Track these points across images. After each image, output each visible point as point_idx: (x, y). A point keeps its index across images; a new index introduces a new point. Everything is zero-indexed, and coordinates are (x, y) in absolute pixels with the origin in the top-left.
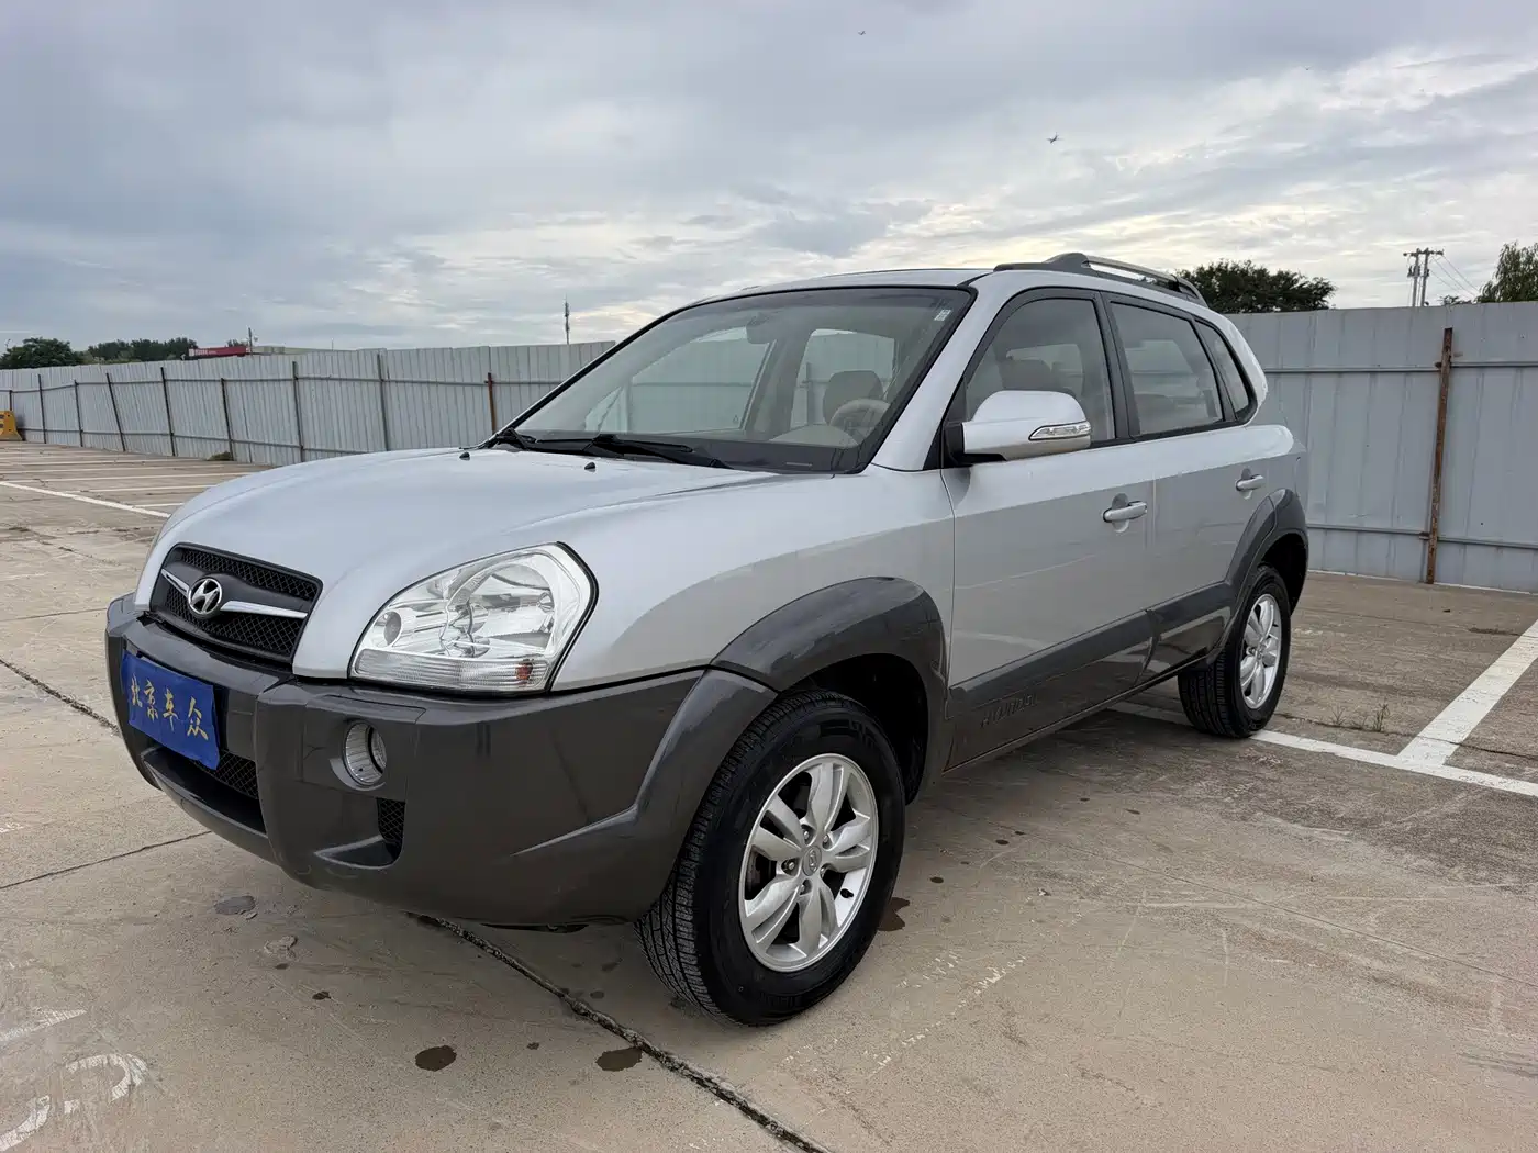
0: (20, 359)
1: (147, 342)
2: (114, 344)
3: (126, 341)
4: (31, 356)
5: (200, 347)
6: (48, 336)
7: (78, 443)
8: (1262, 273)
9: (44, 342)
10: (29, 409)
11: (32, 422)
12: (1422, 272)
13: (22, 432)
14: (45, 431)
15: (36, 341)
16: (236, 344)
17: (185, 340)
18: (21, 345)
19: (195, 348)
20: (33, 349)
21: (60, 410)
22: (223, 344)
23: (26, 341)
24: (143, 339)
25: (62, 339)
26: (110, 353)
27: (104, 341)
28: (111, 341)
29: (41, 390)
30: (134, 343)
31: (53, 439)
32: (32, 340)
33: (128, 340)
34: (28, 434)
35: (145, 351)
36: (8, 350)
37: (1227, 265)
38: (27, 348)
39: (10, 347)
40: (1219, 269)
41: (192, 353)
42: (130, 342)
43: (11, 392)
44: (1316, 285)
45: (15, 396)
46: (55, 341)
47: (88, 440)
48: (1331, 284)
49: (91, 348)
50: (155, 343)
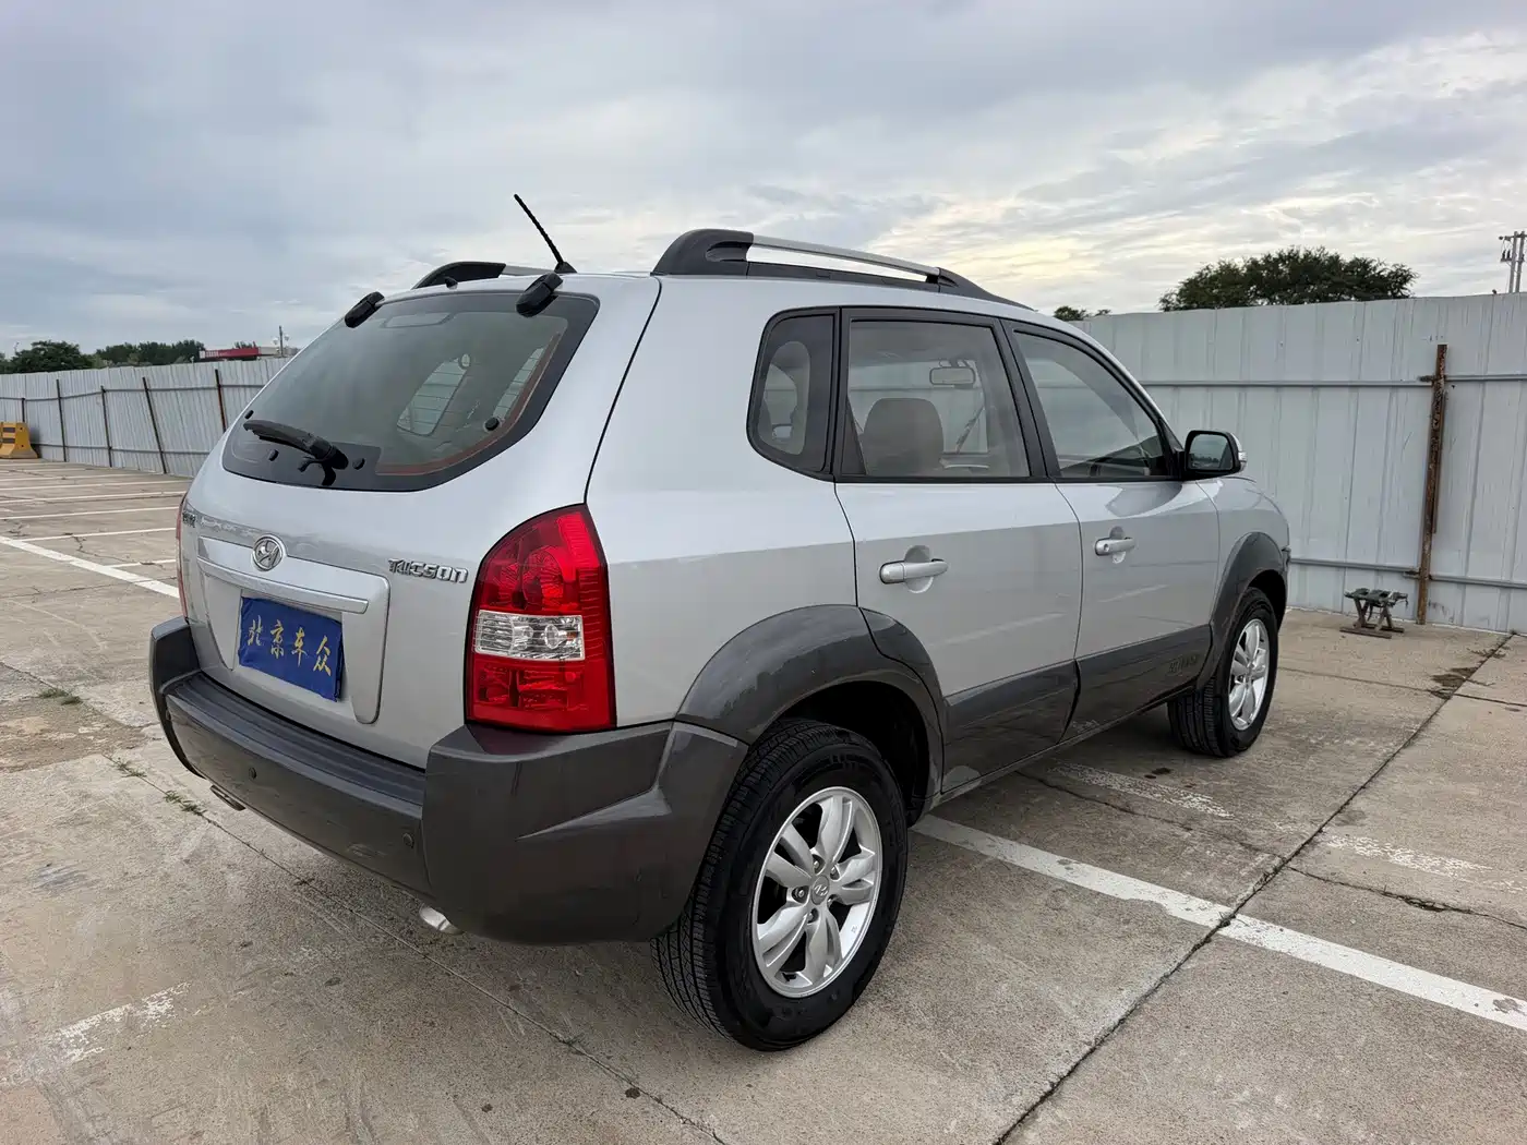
0: (29, 363)
1: (154, 344)
2: (122, 346)
3: (133, 344)
4: (41, 359)
5: (208, 349)
6: (57, 340)
7: (107, 464)
8: (1335, 260)
9: (53, 344)
10: (45, 421)
11: (50, 436)
12: (1517, 258)
13: (37, 446)
14: (64, 446)
15: (44, 344)
16: (244, 346)
17: (192, 342)
18: (30, 348)
19: (203, 349)
20: (42, 352)
21: (84, 422)
22: (230, 346)
23: (35, 344)
24: (150, 342)
25: (70, 342)
26: (118, 356)
27: (112, 344)
28: (118, 344)
29: (60, 398)
30: (142, 346)
31: (74, 456)
32: (40, 343)
33: (135, 343)
34: (45, 451)
35: (154, 355)
36: (17, 354)
37: (1298, 252)
38: (35, 351)
39: (19, 351)
40: (1289, 257)
41: (202, 355)
42: (138, 344)
43: (23, 399)
44: (1397, 272)
45: (29, 406)
46: (64, 343)
47: (119, 459)
48: (1412, 271)
49: (99, 352)
50: (163, 346)
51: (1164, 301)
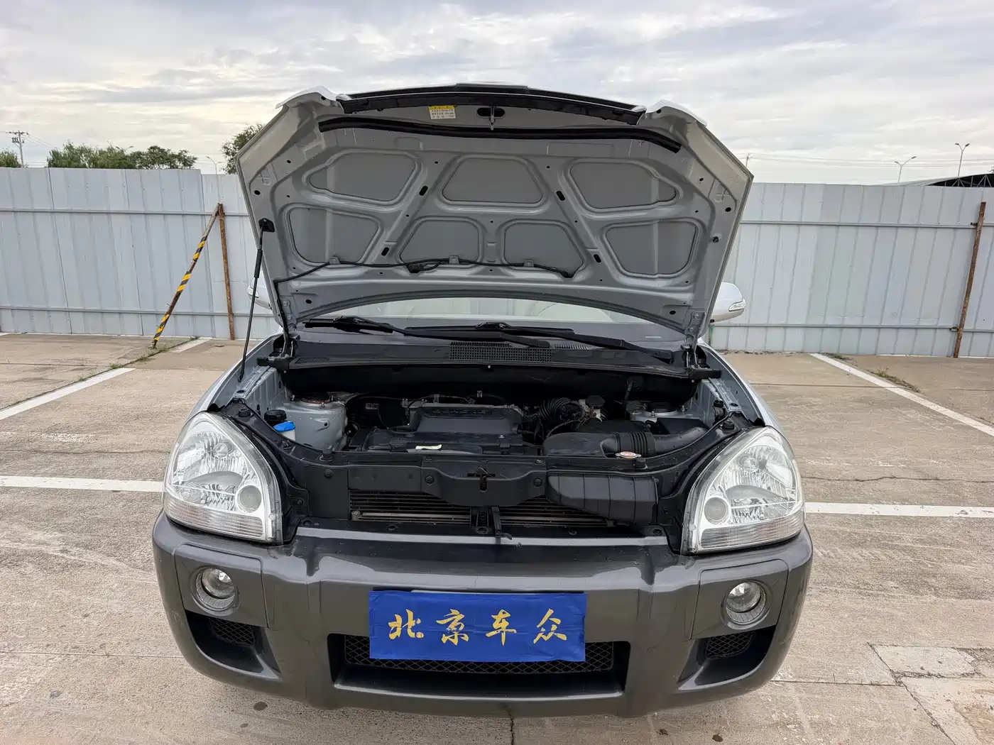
51: (225, 148)
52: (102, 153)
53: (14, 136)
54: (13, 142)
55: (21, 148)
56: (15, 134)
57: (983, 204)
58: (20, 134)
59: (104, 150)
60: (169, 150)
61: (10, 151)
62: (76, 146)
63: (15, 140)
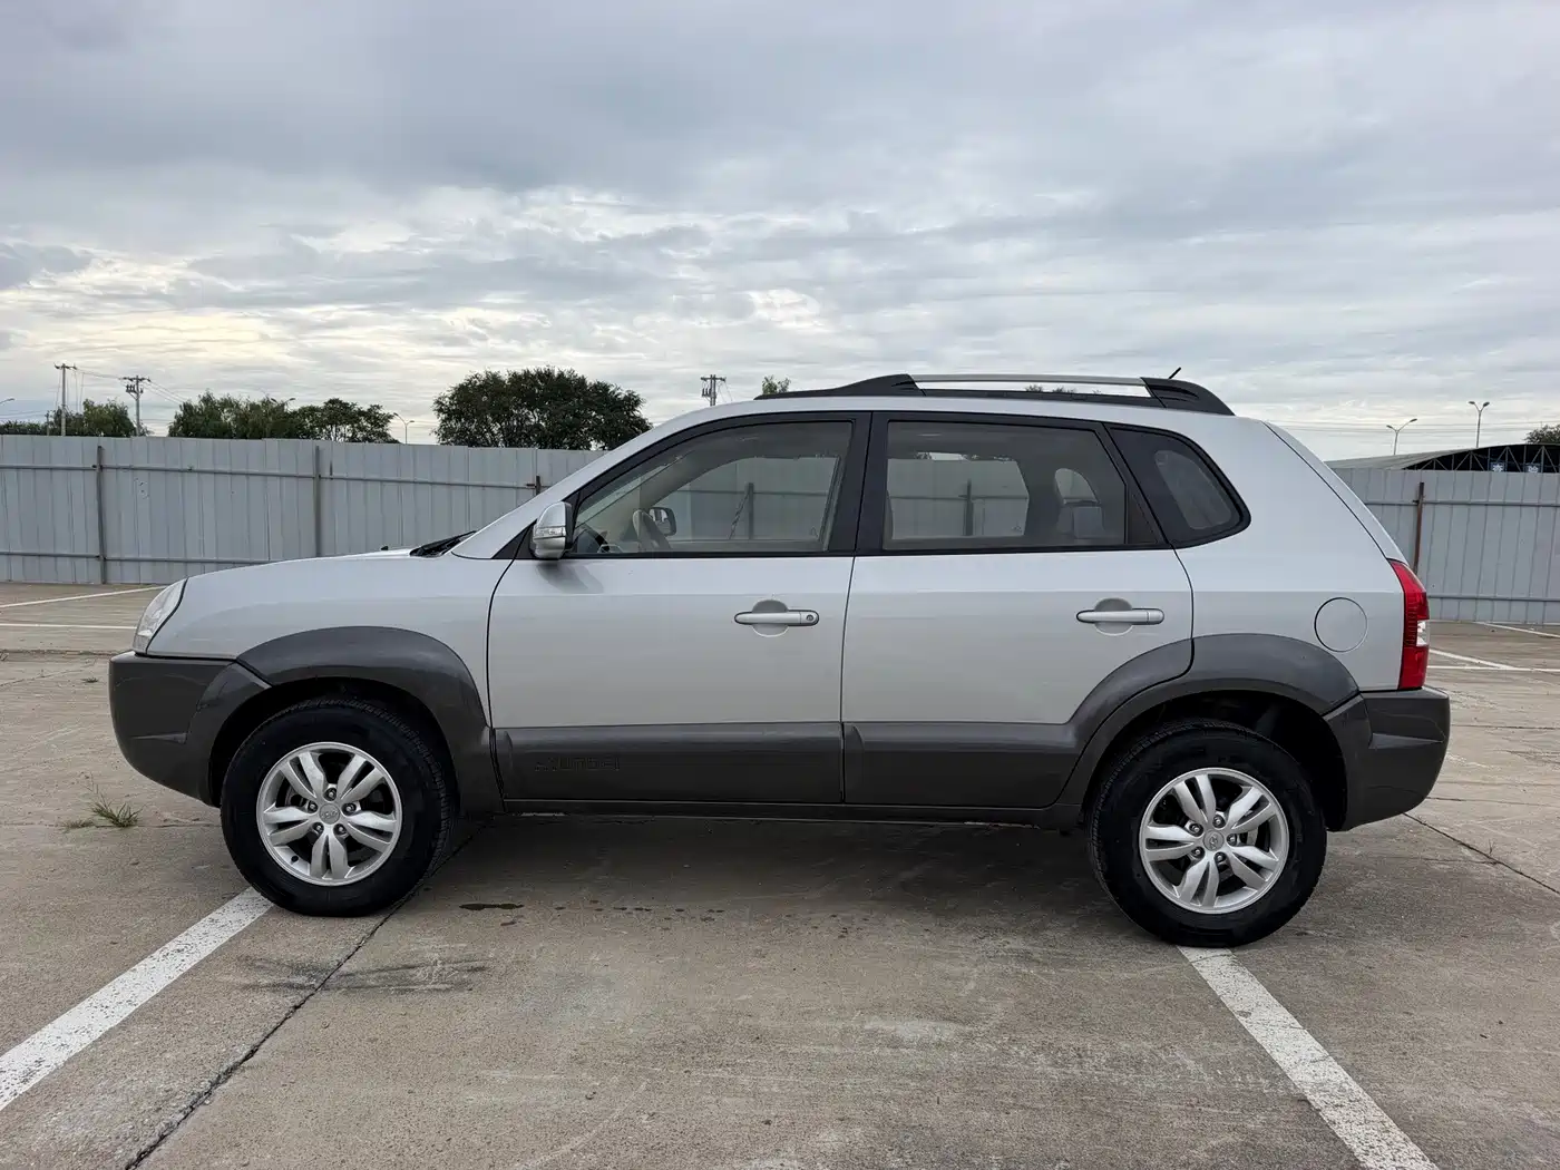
8: (582, 381)
52: (254, 407)
53: (130, 383)
54: (127, 391)
55: (137, 400)
56: (131, 380)
57: (1422, 485)
58: (139, 380)
59: (257, 402)
60: (354, 405)
61: (119, 403)
62: (218, 396)
63: (130, 389)
